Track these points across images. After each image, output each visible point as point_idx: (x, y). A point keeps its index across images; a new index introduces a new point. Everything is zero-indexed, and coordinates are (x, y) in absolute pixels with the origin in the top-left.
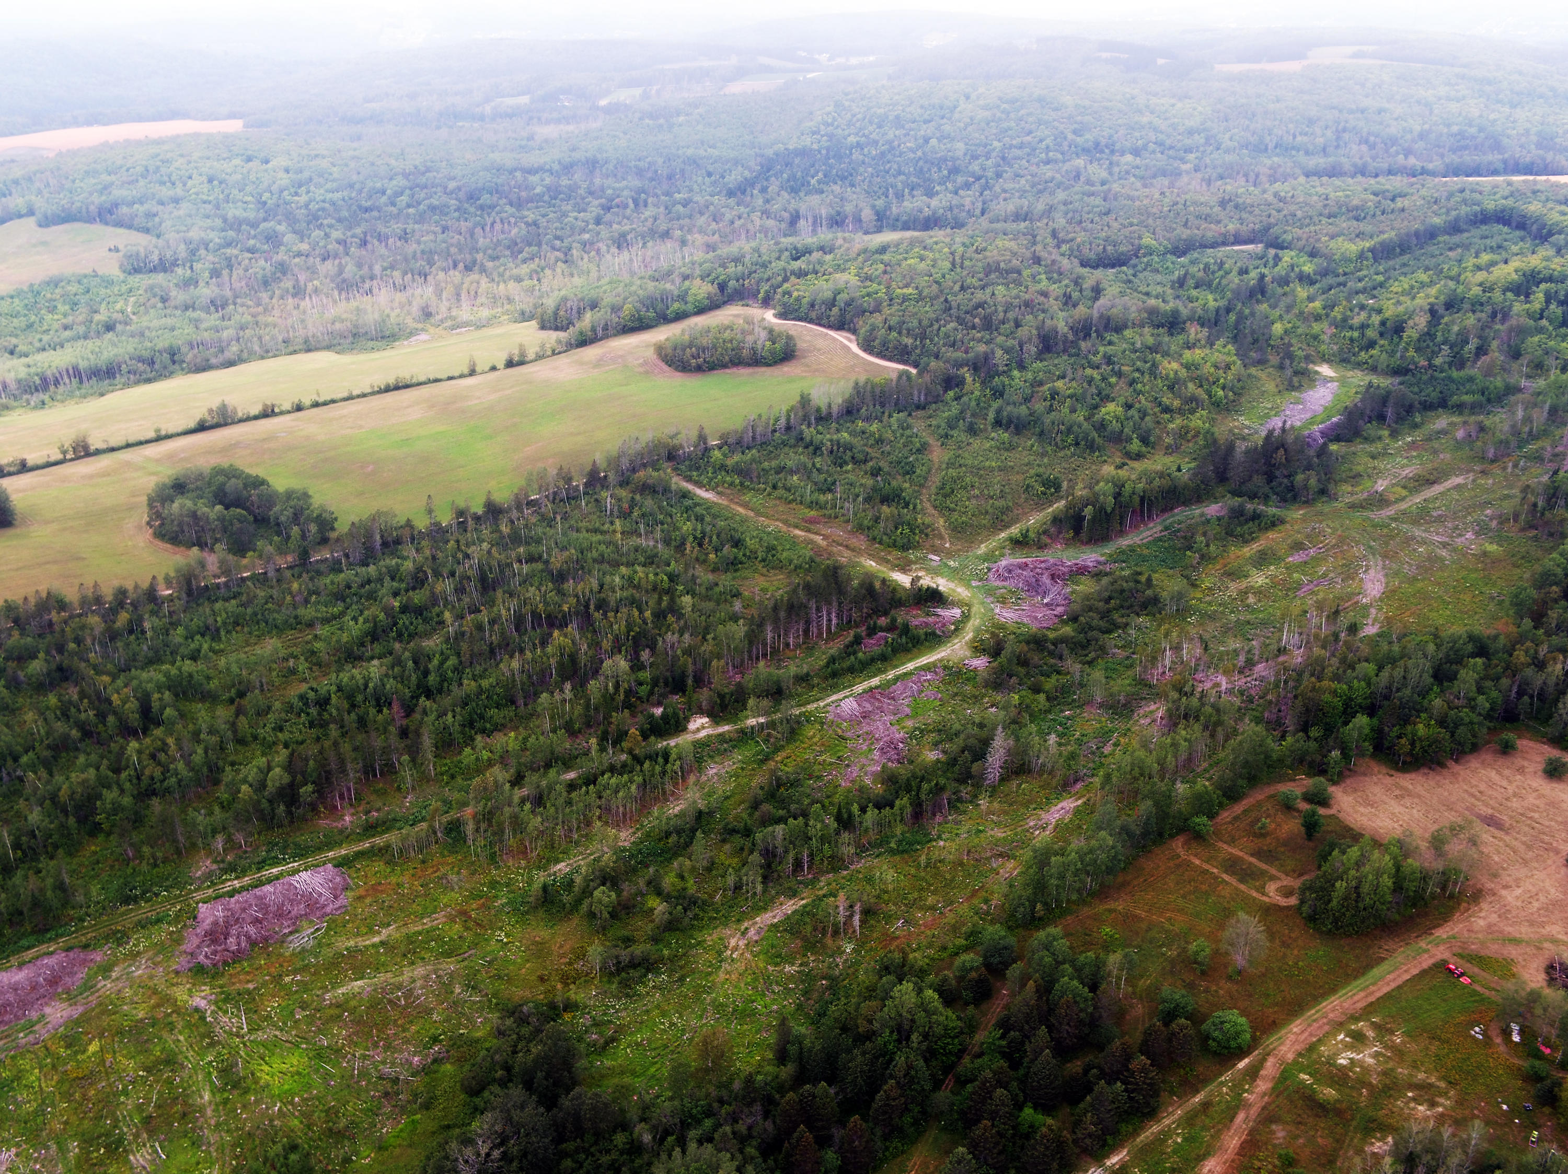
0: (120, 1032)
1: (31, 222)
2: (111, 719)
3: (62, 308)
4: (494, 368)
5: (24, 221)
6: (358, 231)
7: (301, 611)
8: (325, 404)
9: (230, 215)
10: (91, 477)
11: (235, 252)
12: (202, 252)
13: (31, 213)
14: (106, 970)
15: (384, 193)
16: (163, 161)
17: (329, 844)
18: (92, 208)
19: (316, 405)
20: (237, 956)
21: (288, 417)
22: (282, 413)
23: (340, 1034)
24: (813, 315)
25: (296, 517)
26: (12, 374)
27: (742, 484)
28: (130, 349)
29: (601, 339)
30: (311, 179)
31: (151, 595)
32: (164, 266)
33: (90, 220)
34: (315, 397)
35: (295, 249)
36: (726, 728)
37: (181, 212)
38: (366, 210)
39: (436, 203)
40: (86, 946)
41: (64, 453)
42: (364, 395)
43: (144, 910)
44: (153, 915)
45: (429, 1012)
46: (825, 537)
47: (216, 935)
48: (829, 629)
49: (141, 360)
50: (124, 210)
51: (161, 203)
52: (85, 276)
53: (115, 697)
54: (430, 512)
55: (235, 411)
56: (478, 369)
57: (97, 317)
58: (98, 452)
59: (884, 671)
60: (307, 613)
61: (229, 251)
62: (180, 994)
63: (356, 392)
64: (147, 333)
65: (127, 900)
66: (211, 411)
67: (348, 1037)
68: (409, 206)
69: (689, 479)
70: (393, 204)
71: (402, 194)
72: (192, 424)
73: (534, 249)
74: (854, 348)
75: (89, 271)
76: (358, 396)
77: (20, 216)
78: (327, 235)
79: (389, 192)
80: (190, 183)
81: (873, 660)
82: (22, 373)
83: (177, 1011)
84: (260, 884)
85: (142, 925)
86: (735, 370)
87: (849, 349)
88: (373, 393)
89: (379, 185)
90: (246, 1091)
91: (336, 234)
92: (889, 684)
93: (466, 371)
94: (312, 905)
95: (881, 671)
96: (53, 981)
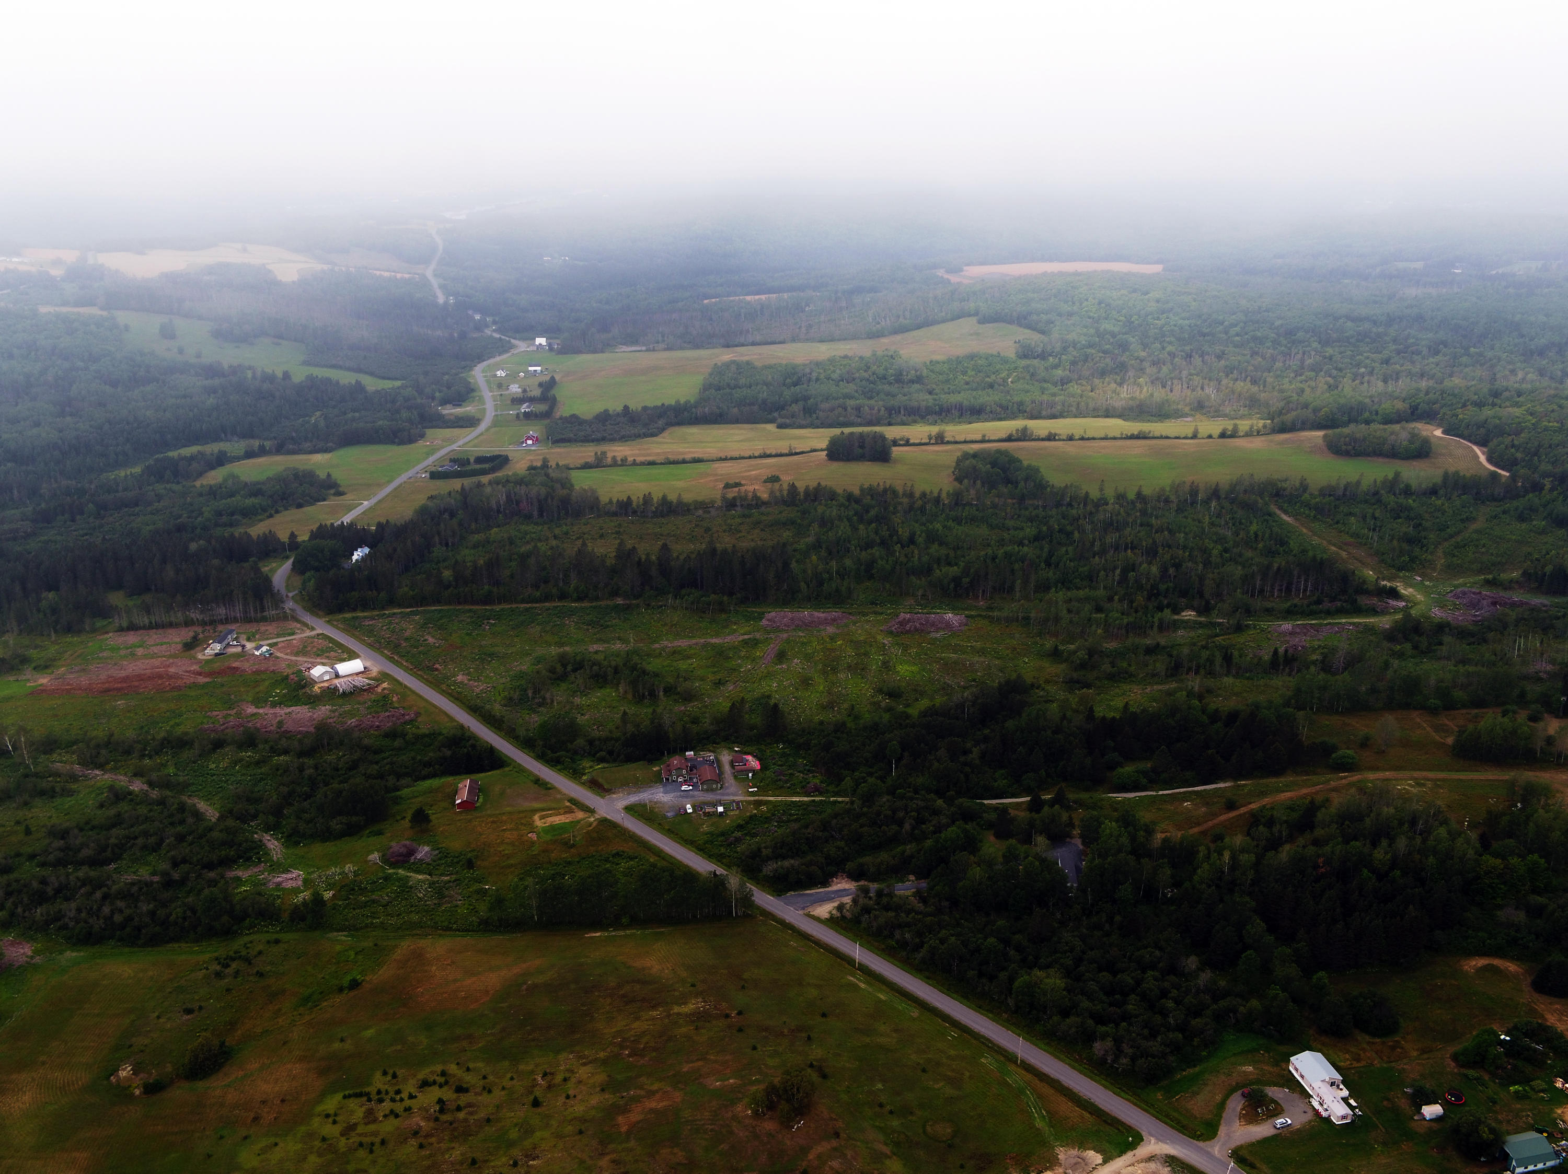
0: (851, 641)
1: (974, 319)
2: (895, 537)
3: (971, 373)
4: (1210, 437)
5: (970, 318)
6: (1187, 348)
7: (1007, 522)
8: (1088, 439)
9: (1102, 329)
10: (938, 451)
11: (1093, 351)
12: (1071, 349)
13: (976, 314)
14: (855, 623)
15: (1222, 323)
16: (1072, 287)
17: (966, 609)
18: (1014, 313)
19: (1082, 439)
20: (908, 632)
21: (1061, 443)
22: (1060, 440)
23: (936, 666)
24: (1466, 433)
25: (1027, 479)
26: (925, 403)
27: (1315, 517)
28: (997, 398)
29: (1298, 430)
30: (1172, 309)
31: (937, 500)
32: (1043, 356)
33: (1011, 322)
34: (1082, 433)
35: (1136, 354)
36: (1202, 619)
37: (1069, 323)
38: (1204, 335)
39: (1259, 334)
40: (850, 614)
41: (930, 439)
42: (1115, 438)
43: (878, 609)
44: (881, 611)
45: (977, 671)
46: (1349, 553)
47: (902, 623)
48: (1305, 590)
49: (1001, 406)
50: (1035, 317)
51: (1060, 315)
52: (992, 356)
53: (900, 530)
54: (1101, 490)
55: (1032, 434)
56: (1199, 436)
57: (987, 379)
58: (948, 442)
59: (1324, 619)
60: (1010, 523)
61: (1089, 351)
62: (879, 638)
63: (1111, 435)
64: (1011, 392)
65: (872, 603)
66: (1017, 430)
67: (938, 669)
68: (1237, 335)
69: (1281, 508)
70: (1226, 333)
71: (1236, 326)
72: (1004, 436)
73: (1313, 374)
74: (1483, 458)
75: (995, 353)
76: (1111, 438)
77: (970, 315)
78: (1163, 348)
79: (1226, 323)
80: (1085, 303)
81: (1321, 612)
82: (931, 402)
83: (876, 642)
84: (930, 613)
85: (875, 613)
86: (1375, 459)
87: (1477, 457)
88: (1121, 438)
89: (1221, 318)
90: (890, 670)
91: (1170, 348)
92: (1321, 625)
93: (1190, 435)
94: (948, 625)
95: (1321, 618)
96: (834, 620)
